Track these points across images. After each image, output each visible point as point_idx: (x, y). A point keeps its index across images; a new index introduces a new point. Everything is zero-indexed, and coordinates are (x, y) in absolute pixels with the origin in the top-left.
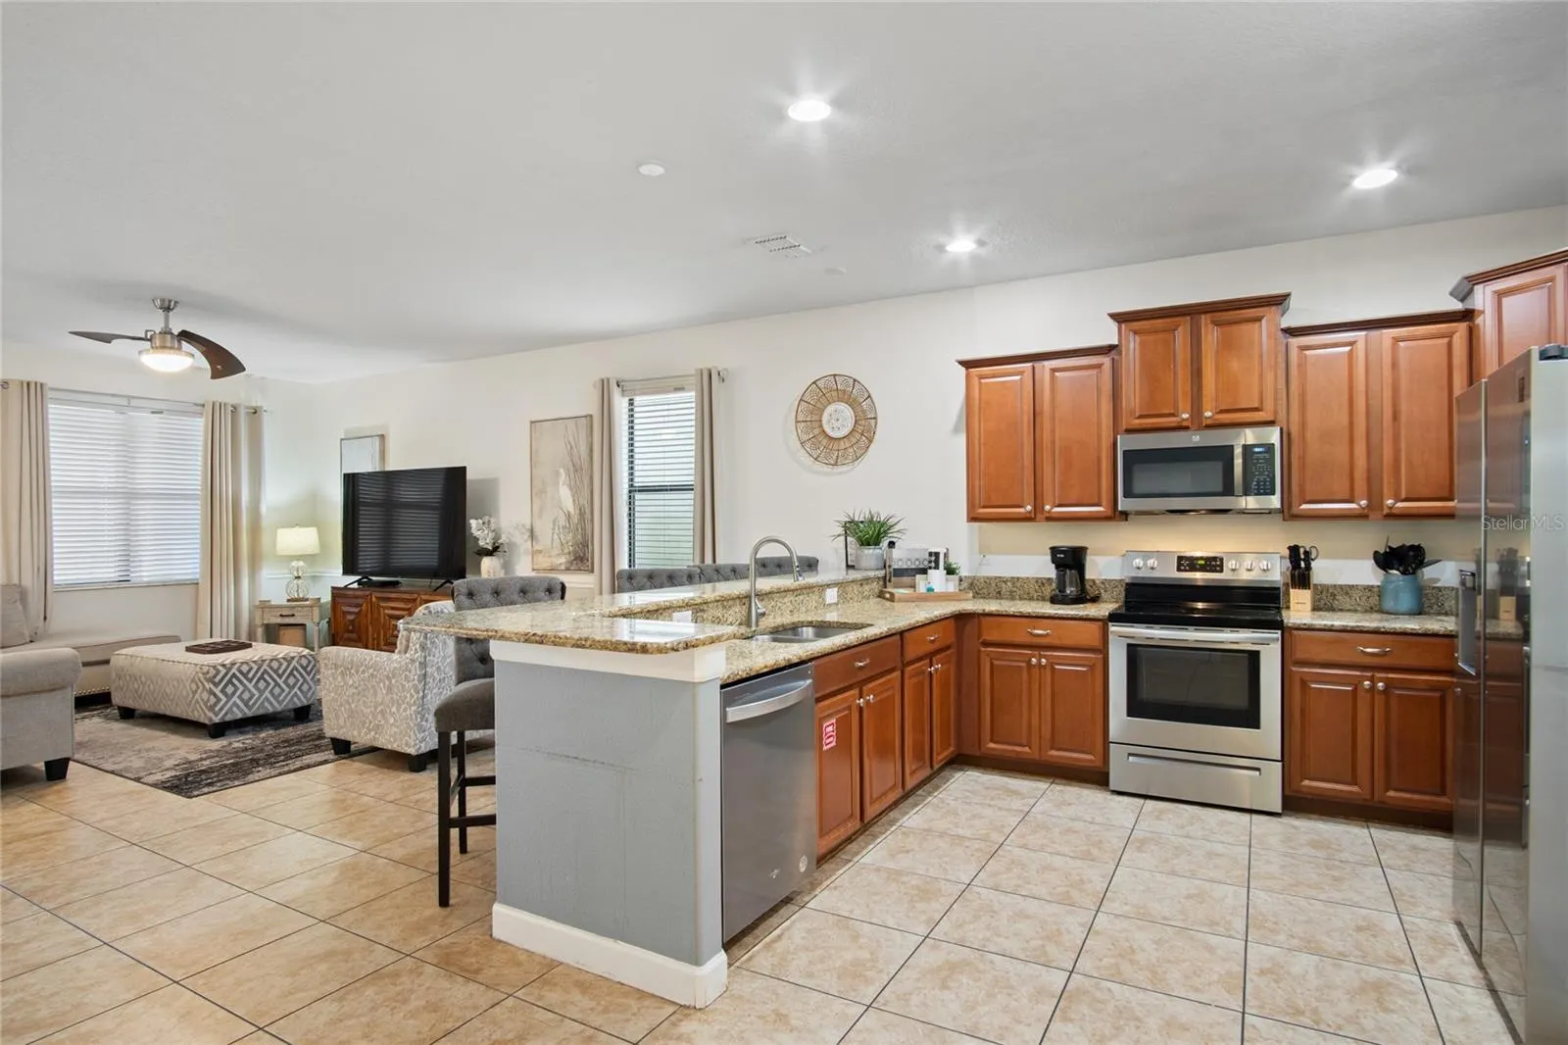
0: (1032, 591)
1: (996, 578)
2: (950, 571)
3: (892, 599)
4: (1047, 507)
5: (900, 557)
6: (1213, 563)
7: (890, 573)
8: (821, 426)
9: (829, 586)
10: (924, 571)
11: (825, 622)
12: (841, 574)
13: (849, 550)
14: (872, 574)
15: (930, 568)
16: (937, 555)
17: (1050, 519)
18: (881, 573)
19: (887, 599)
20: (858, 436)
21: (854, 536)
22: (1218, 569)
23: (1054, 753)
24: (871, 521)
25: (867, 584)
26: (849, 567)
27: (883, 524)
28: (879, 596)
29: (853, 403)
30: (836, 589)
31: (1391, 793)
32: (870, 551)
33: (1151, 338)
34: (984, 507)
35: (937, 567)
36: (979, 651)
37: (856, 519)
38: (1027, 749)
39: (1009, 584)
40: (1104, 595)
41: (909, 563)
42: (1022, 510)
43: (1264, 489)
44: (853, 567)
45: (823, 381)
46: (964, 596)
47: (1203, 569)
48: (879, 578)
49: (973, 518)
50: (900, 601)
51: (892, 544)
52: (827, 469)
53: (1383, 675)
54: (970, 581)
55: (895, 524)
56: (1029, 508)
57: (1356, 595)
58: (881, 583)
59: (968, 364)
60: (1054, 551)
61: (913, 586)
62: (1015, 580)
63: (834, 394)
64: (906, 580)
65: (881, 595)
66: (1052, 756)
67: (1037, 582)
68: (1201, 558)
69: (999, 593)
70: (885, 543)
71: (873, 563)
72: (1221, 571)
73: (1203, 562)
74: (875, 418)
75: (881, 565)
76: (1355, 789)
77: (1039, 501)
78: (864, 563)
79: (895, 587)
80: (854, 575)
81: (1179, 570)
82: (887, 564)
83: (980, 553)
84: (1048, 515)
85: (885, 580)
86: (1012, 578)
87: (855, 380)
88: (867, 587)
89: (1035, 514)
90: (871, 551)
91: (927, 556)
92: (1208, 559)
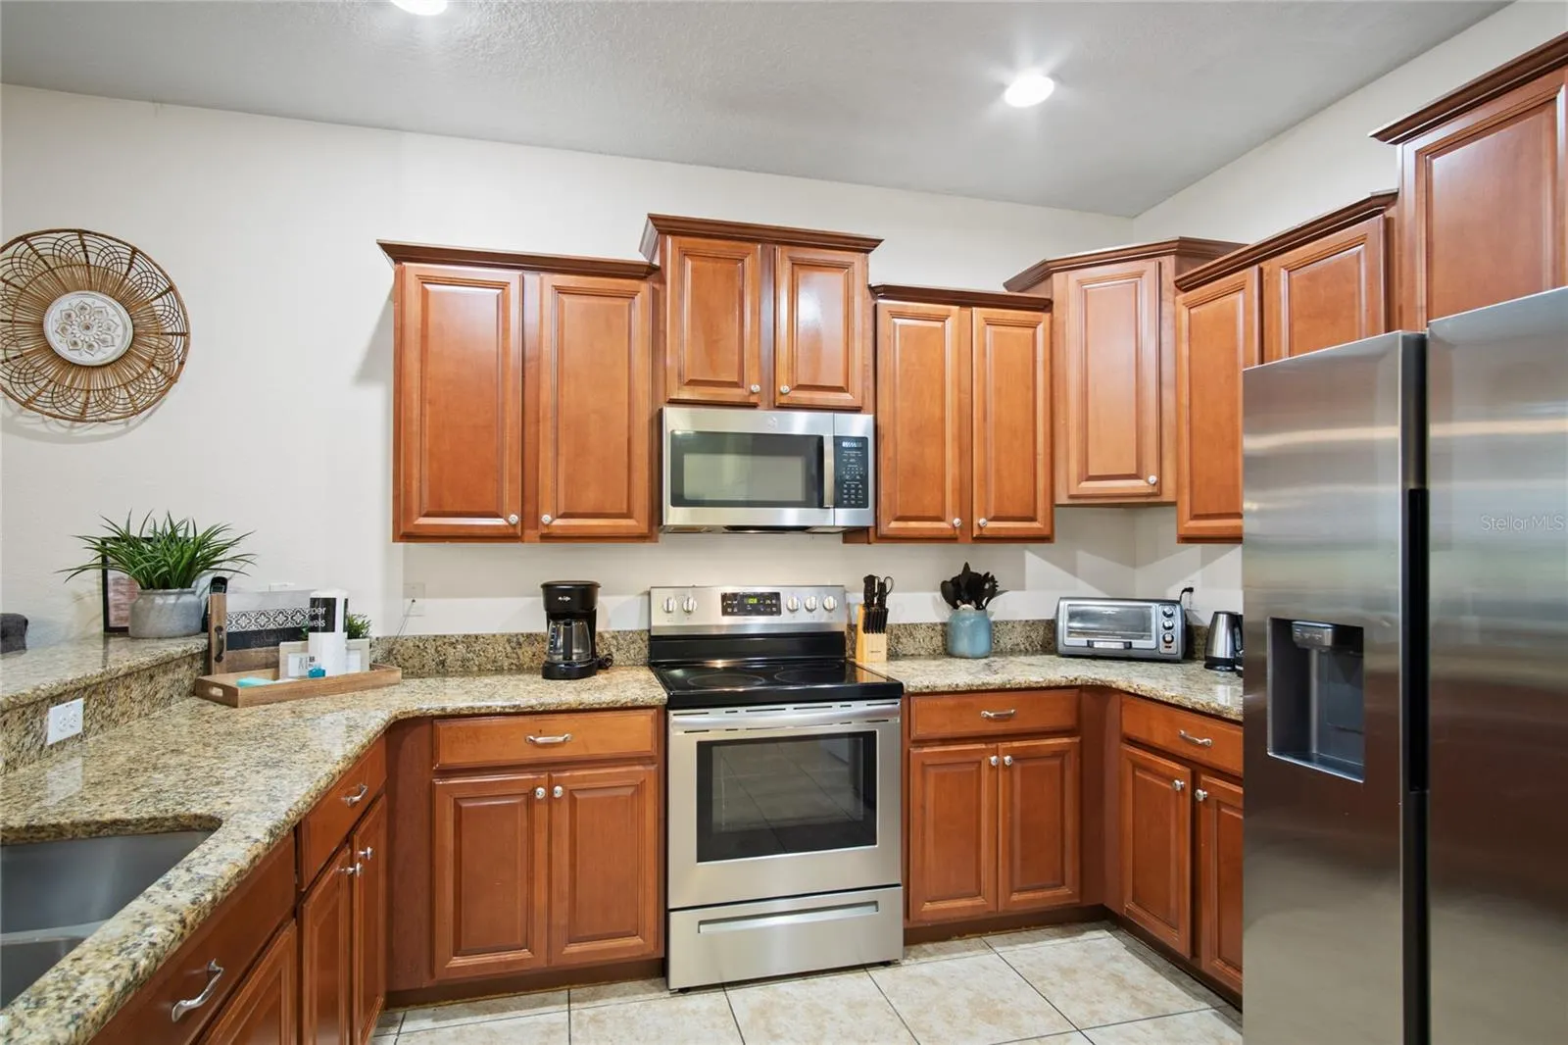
0: (501, 657)
1: (436, 638)
2: (354, 632)
3: (230, 698)
4: (546, 518)
5: (241, 606)
6: (768, 602)
7: (221, 642)
8: (42, 335)
9: (57, 699)
10: (296, 634)
11: (41, 829)
12: (89, 663)
13: (111, 595)
14: (176, 648)
15: (314, 629)
16: (330, 603)
17: (547, 538)
18: (197, 644)
19: (216, 700)
20: (141, 367)
21: (127, 570)
22: (774, 609)
23: (574, 948)
24: (172, 537)
25: (165, 672)
26: (110, 631)
27: (202, 544)
28: (193, 693)
29: (129, 301)
30: (80, 701)
31: (1016, 897)
32: (167, 600)
33: (709, 265)
34: (427, 515)
35: (330, 627)
36: (432, 787)
37: (135, 533)
38: (525, 954)
39: (460, 647)
40: (616, 657)
41: (263, 620)
42: (499, 522)
43: (857, 499)
44: (122, 631)
45: (50, 239)
46: (382, 675)
47: (756, 611)
48: (193, 656)
49: (405, 534)
50: (251, 702)
51: (219, 584)
52: (58, 427)
53: (1008, 745)
54: (386, 646)
55: (230, 544)
56: (514, 518)
57: (919, 635)
58: (199, 664)
59: (398, 253)
60: (550, 590)
61: (274, 665)
62: (469, 640)
63: (80, 273)
64: (256, 653)
65: (199, 690)
66: (572, 954)
67: (509, 641)
68: (755, 596)
69: (443, 663)
70: (204, 581)
71: (175, 624)
72: (779, 612)
73: (755, 601)
74: (182, 334)
75: (196, 623)
76: (979, 901)
77: (529, 508)
78: (155, 622)
79: (230, 670)
80: (125, 656)
81: (725, 612)
82: (214, 624)
83: (406, 596)
84: (545, 531)
85: (207, 660)
86: (466, 637)
87: (135, 251)
88: (164, 680)
89: (522, 528)
90: (172, 600)
91: (306, 606)
92: (761, 596)
